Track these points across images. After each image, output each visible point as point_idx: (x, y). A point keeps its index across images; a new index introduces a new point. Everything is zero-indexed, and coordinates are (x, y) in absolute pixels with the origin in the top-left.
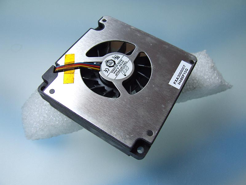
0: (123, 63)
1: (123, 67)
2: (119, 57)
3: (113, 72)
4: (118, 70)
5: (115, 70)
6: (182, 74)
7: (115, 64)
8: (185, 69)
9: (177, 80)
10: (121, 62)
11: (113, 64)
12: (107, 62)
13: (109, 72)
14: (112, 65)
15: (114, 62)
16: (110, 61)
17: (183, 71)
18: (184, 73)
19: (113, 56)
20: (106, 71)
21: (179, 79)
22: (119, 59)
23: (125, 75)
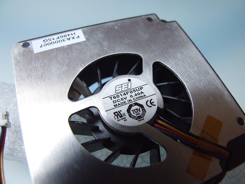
0: (116, 100)
1: (122, 94)
2: (114, 113)
3: (143, 95)
4: (133, 94)
5: (138, 96)
6: (58, 40)
7: (130, 106)
9: (71, 39)
10: (119, 104)
11: (133, 108)
12: (139, 117)
13: (149, 99)
14: (137, 107)
15: (128, 111)
16: (135, 115)
18: (53, 39)
19: (122, 122)
20: (151, 103)
21: (68, 37)
22: (117, 110)
23: (129, 80)
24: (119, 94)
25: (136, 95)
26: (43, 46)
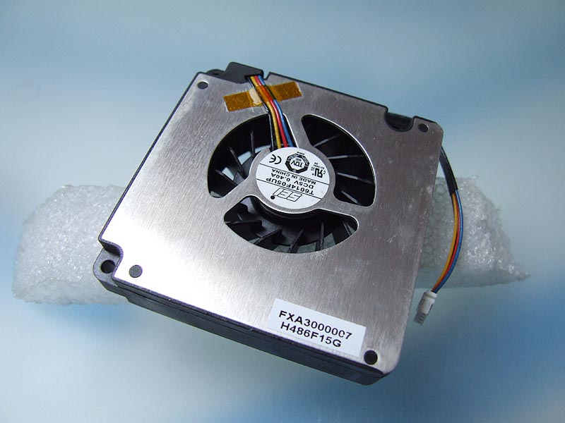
0: (308, 188)
1: (295, 189)
2: (321, 177)
3: (274, 173)
4: (284, 180)
5: (281, 175)
6: (316, 330)
7: (298, 172)
8: (337, 337)
9: (294, 318)
10: (309, 182)
11: (299, 168)
12: (300, 156)
17: (330, 334)
18: (323, 337)
20: (275, 159)
22: (316, 178)
23: (273, 197)
24: (299, 191)
25: (282, 178)
26: (347, 335)
